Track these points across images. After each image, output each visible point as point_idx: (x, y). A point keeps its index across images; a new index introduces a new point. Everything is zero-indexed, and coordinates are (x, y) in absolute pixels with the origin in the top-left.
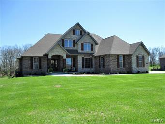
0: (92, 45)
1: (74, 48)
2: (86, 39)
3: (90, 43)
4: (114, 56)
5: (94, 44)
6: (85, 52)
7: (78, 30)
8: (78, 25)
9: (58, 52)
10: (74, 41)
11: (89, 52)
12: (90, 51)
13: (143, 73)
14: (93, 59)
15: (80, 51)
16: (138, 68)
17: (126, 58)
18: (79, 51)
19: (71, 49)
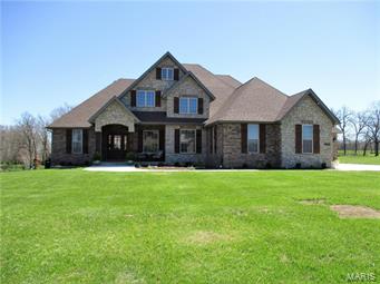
0: (201, 102)
1: (158, 109)
2: (186, 87)
3: (195, 96)
4: (234, 127)
5: (206, 99)
6: (183, 117)
7: (168, 68)
8: (168, 56)
9: (116, 117)
10: (158, 94)
11: (193, 117)
12: (195, 115)
13: (311, 168)
14: (203, 133)
15: (171, 114)
16: (298, 156)
17: (269, 130)
18: (168, 116)
19: (151, 110)
